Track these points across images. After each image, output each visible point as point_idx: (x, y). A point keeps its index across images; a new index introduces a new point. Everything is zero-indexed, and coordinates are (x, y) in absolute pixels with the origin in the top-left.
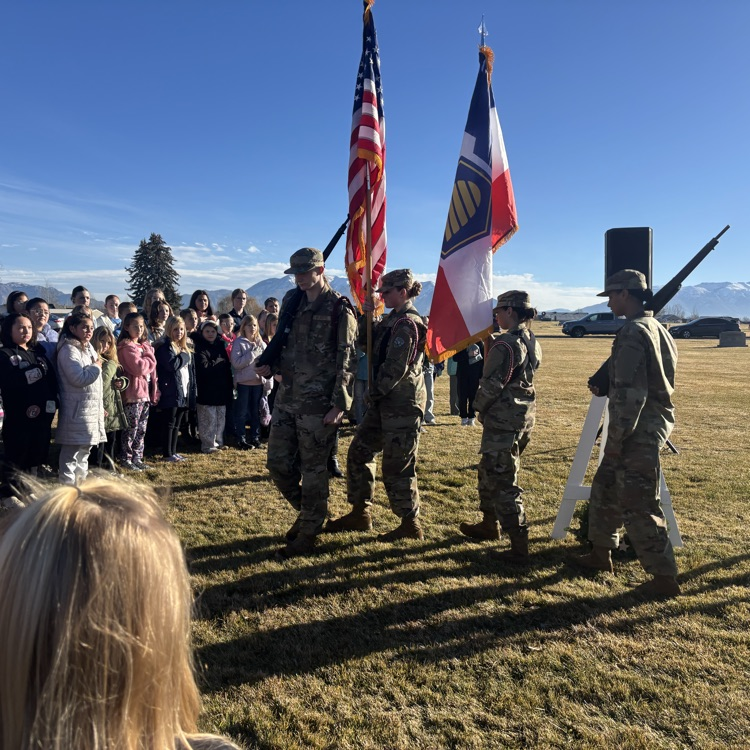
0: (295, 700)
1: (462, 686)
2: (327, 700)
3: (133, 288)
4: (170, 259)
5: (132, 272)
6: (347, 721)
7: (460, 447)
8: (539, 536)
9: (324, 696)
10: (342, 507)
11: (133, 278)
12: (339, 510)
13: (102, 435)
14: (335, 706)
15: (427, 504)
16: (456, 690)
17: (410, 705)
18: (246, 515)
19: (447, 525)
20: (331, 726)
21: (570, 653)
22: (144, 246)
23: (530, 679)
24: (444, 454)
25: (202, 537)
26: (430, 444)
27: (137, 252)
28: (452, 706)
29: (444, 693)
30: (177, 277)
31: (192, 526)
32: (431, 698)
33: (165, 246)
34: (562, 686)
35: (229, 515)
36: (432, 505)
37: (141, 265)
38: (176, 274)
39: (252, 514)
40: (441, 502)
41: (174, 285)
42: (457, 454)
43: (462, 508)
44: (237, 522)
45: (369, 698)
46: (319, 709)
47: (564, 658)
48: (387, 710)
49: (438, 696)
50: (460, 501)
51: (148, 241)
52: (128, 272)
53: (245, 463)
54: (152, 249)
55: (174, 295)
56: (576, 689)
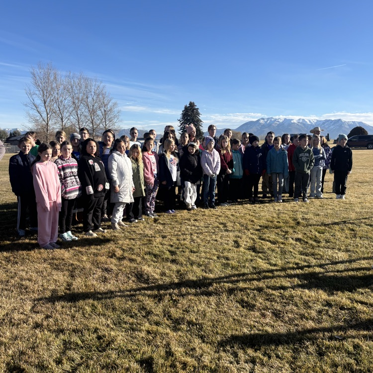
0: (180, 349)
1: (283, 354)
2: (199, 351)
3: (181, 129)
4: (198, 114)
5: (181, 121)
6: (205, 366)
7: (329, 211)
8: (364, 266)
9: (197, 349)
10: (247, 242)
11: (181, 124)
12: (245, 243)
13: (131, 198)
14: (201, 356)
15: (298, 243)
16: (278, 356)
17: (246, 362)
18: (194, 243)
19: (307, 256)
20: (195, 368)
21: (361, 344)
22: (186, 109)
23: (328, 356)
24: (318, 215)
25: (168, 252)
26: (312, 209)
27: (183, 111)
28: (272, 367)
29: (270, 357)
30: (202, 123)
31: (165, 247)
32: (260, 359)
33: (196, 107)
34: (349, 364)
35: (185, 242)
36: (301, 244)
37: (185, 117)
38: (201, 121)
39: (197, 242)
40: (307, 243)
41: (200, 127)
42: (326, 216)
43: (319, 246)
44: (188, 246)
45: (223, 354)
46: (192, 356)
47: (356, 347)
48: (231, 363)
49: (265, 359)
50: (319, 242)
51: (188, 105)
52: (179, 122)
53: (203, 215)
54: (190, 110)
55: (200, 132)
56: (358, 368)
